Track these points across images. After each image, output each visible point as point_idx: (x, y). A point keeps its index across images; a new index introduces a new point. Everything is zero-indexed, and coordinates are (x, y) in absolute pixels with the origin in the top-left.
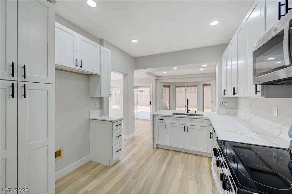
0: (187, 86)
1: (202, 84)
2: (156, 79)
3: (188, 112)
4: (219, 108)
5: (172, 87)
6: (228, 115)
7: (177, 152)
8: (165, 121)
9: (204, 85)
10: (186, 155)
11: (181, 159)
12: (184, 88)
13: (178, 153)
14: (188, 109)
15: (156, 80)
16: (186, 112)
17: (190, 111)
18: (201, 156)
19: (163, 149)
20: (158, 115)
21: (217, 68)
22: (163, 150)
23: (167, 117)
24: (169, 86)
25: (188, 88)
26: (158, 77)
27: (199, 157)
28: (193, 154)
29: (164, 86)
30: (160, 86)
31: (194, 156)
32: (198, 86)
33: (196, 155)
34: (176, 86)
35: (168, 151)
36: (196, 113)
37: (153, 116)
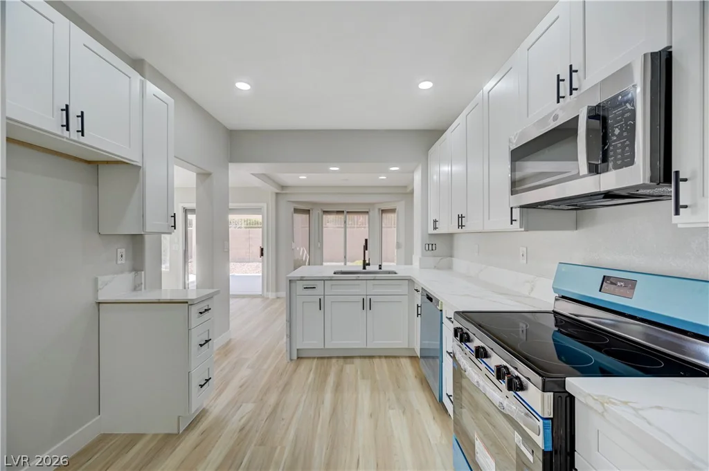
0: (348, 212)
1: (379, 209)
2: (278, 191)
3: (364, 268)
4: (423, 255)
5: (316, 213)
6: (438, 269)
7: (347, 357)
8: (319, 290)
9: (383, 211)
10: (367, 361)
11: (359, 373)
12: (341, 217)
13: (349, 360)
14: (364, 261)
15: (277, 194)
16: (361, 269)
17: (369, 264)
18: (395, 357)
19: (314, 358)
20: (302, 279)
21: (417, 177)
22: (316, 360)
23: (324, 280)
24: (307, 212)
25: (349, 217)
26: (283, 187)
27: (394, 361)
28: (380, 357)
29: (296, 211)
30: (286, 210)
31: (383, 360)
32: (371, 213)
33: (386, 357)
34: (325, 212)
35: (326, 361)
36: (380, 268)
37: (290, 281)
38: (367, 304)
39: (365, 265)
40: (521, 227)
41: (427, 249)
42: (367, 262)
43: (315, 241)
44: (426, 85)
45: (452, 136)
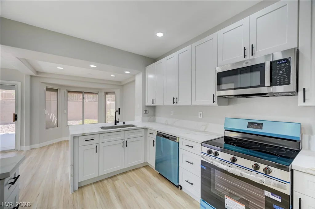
0: (85, 93)
1: (104, 92)
2: (33, 74)
3: (116, 124)
4: (143, 116)
5: (62, 92)
6: (149, 122)
7: (112, 177)
8: (96, 141)
9: (107, 93)
10: (125, 175)
13: (114, 178)
14: (116, 120)
15: (31, 76)
16: (113, 125)
17: (118, 122)
18: (138, 169)
19: (91, 184)
20: (83, 135)
21: (139, 78)
22: (93, 185)
23: (99, 134)
24: (56, 90)
26: (38, 72)
27: (138, 171)
28: (130, 171)
29: (48, 89)
33: (133, 170)
34: (69, 92)
35: (100, 183)
36: (124, 124)
37: (74, 137)
38: (125, 144)
39: (116, 122)
40: (217, 104)
41: (145, 113)
42: (117, 121)
43: (62, 109)
44: (160, 35)
45: (167, 62)
